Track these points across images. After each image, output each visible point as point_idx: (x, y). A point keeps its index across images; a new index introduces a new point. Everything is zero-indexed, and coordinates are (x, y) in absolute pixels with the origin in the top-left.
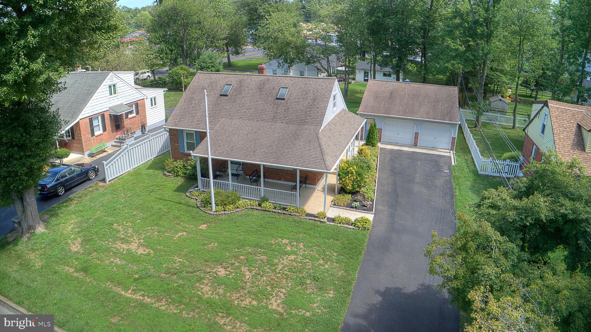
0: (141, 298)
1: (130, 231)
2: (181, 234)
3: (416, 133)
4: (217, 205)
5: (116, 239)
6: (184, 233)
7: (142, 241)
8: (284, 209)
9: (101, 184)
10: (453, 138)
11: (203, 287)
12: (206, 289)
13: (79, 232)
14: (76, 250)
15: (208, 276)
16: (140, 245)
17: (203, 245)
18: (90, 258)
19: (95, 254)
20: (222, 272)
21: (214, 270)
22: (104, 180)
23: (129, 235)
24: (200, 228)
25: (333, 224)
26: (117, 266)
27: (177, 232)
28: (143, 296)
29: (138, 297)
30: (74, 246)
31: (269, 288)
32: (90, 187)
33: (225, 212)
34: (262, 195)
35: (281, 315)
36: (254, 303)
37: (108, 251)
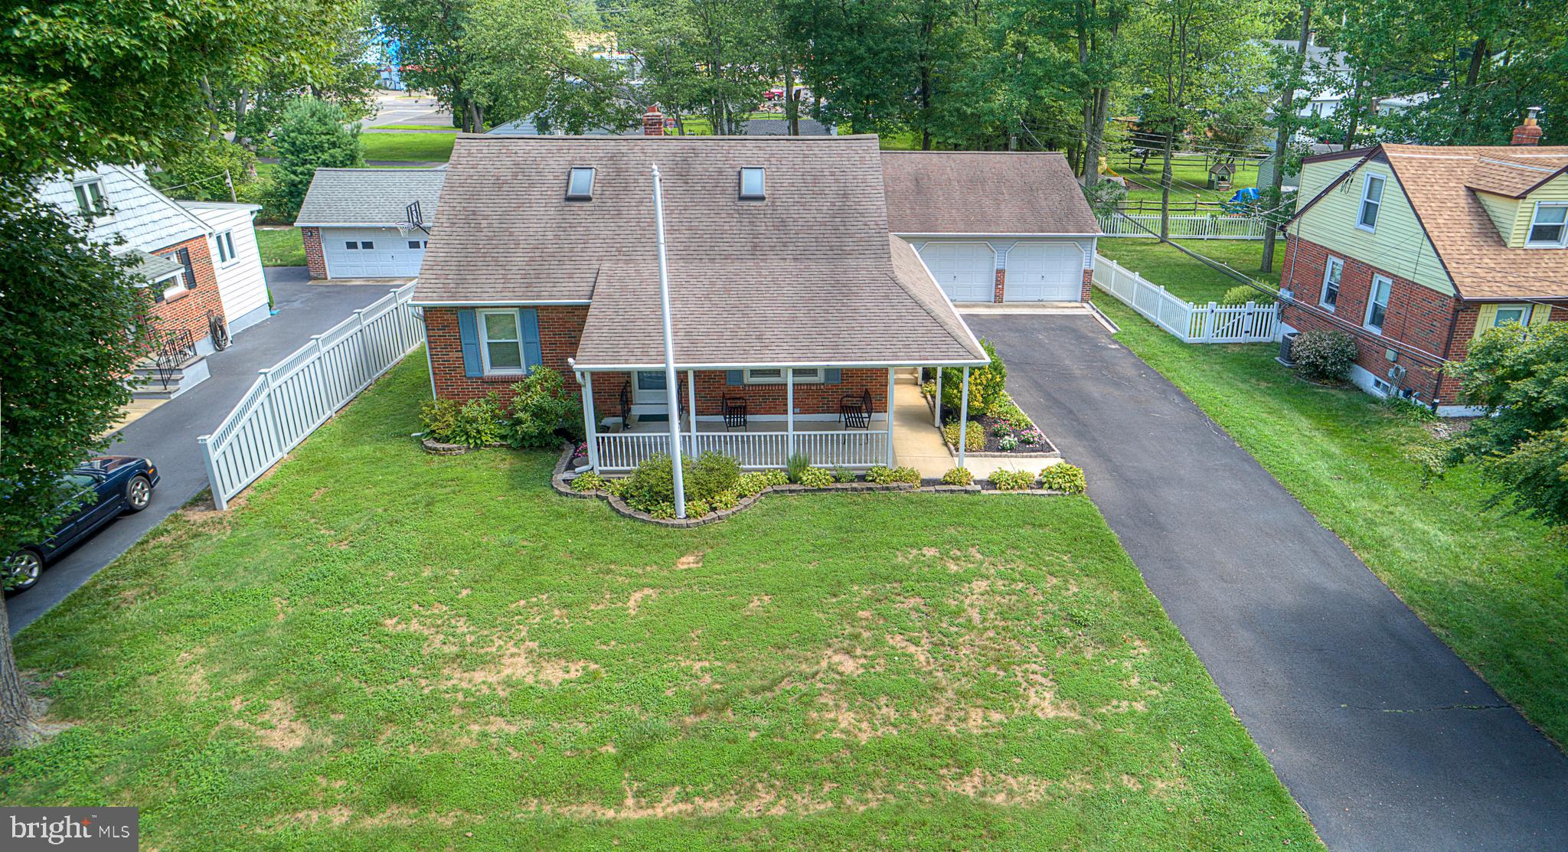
0: (687, 807)
1: (462, 626)
2: (638, 596)
3: (998, 272)
5: (432, 667)
6: (648, 591)
7: (532, 645)
8: (862, 478)
9: (197, 516)
10: (1085, 272)
11: (832, 716)
12: (847, 718)
13: (258, 683)
14: (299, 743)
15: (820, 685)
16: (537, 659)
17: (733, 607)
18: (382, 750)
19: (389, 731)
20: (849, 666)
21: (824, 664)
22: (205, 498)
23: (469, 639)
24: (682, 567)
26: (513, 742)
27: (622, 594)
28: (686, 799)
29: (670, 806)
30: (276, 735)
31: (995, 670)
32: (156, 534)
33: (719, 513)
34: (791, 454)
35: (1082, 726)
36: (996, 717)
37: (434, 704)
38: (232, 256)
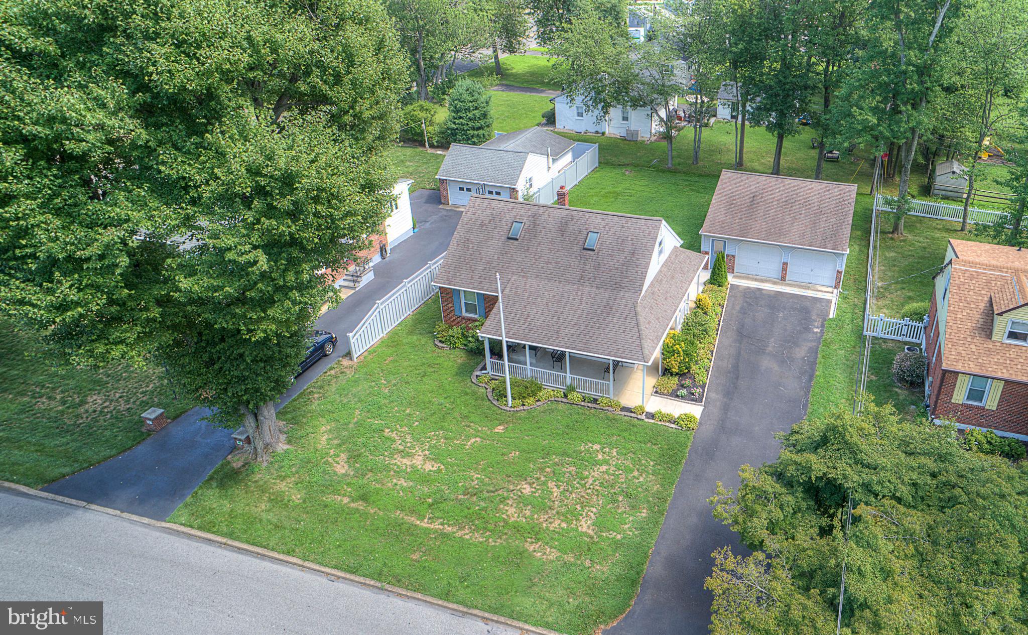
0: (441, 527)
1: (409, 439)
2: (473, 440)
3: (784, 263)
4: (514, 398)
5: (394, 452)
6: (478, 439)
7: (427, 453)
8: (595, 401)
9: (346, 362)
10: (838, 272)
11: (507, 508)
12: (512, 511)
13: (340, 445)
14: (344, 471)
15: (512, 495)
16: (426, 458)
17: (502, 454)
18: (365, 481)
19: (370, 475)
20: (527, 490)
21: (518, 487)
22: (349, 355)
23: (409, 445)
24: (496, 431)
25: (653, 421)
26: (403, 489)
27: (468, 438)
28: (442, 524)
29: (436, 526)
30: (339, 466)
31: (578, 507)
32: (331, 369)
33: (525, 408)
34: (568, 384)
35: (592, 538)
36: (564, 525)
37: (387, 468)
38: (397, 208)
